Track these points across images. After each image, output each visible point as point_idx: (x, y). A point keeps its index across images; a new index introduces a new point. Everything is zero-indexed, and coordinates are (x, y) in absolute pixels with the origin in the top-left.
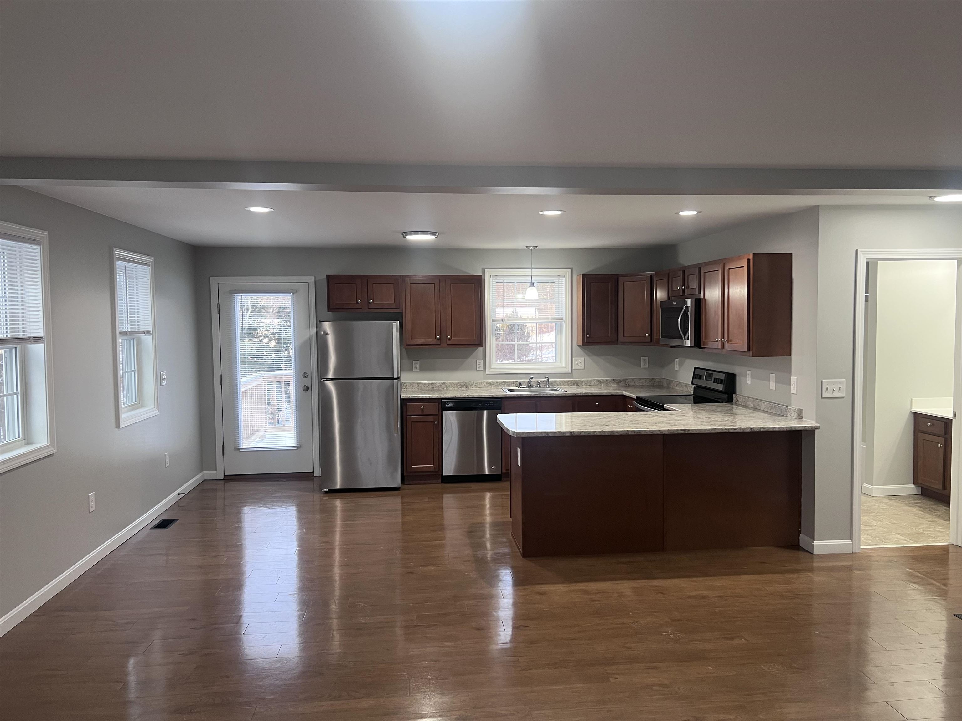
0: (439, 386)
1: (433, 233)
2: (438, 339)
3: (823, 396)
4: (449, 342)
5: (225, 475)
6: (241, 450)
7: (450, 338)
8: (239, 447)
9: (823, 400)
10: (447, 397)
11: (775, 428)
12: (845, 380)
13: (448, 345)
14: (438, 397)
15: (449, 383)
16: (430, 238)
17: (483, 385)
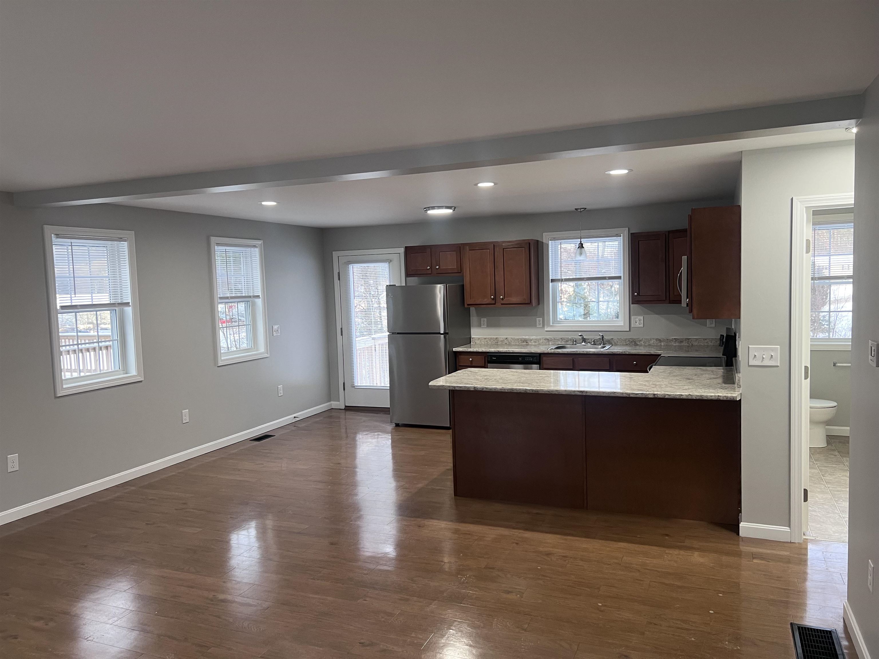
0: (502, 341)
1: (449, 208)
2: (493, 299)
3: (750, 364)
4: (503, 302)
5: (346, 406)
6: (356, 387)
7: (503, 298)
8: (354, 384)
9: (750, 368)
10: (491, 351)
11: (682, 395)
12: (779, 346)
13: (502, 304)
14: (484, 351)
15: (511, 338)
16: (450, 211)
17: (542, 341)
